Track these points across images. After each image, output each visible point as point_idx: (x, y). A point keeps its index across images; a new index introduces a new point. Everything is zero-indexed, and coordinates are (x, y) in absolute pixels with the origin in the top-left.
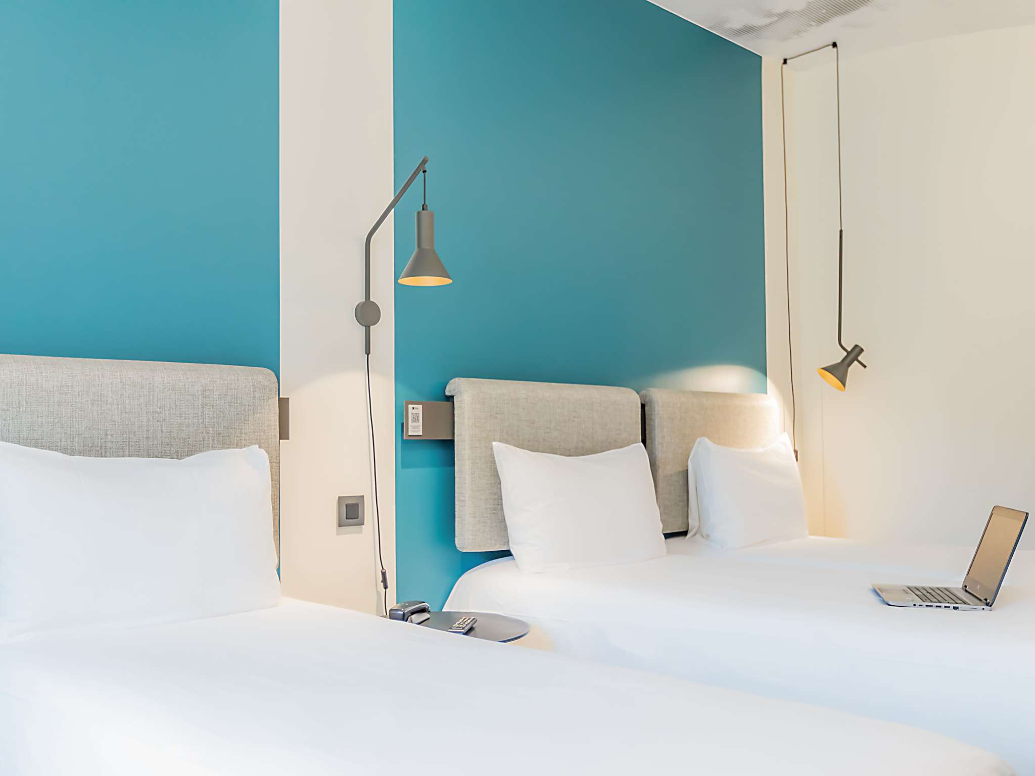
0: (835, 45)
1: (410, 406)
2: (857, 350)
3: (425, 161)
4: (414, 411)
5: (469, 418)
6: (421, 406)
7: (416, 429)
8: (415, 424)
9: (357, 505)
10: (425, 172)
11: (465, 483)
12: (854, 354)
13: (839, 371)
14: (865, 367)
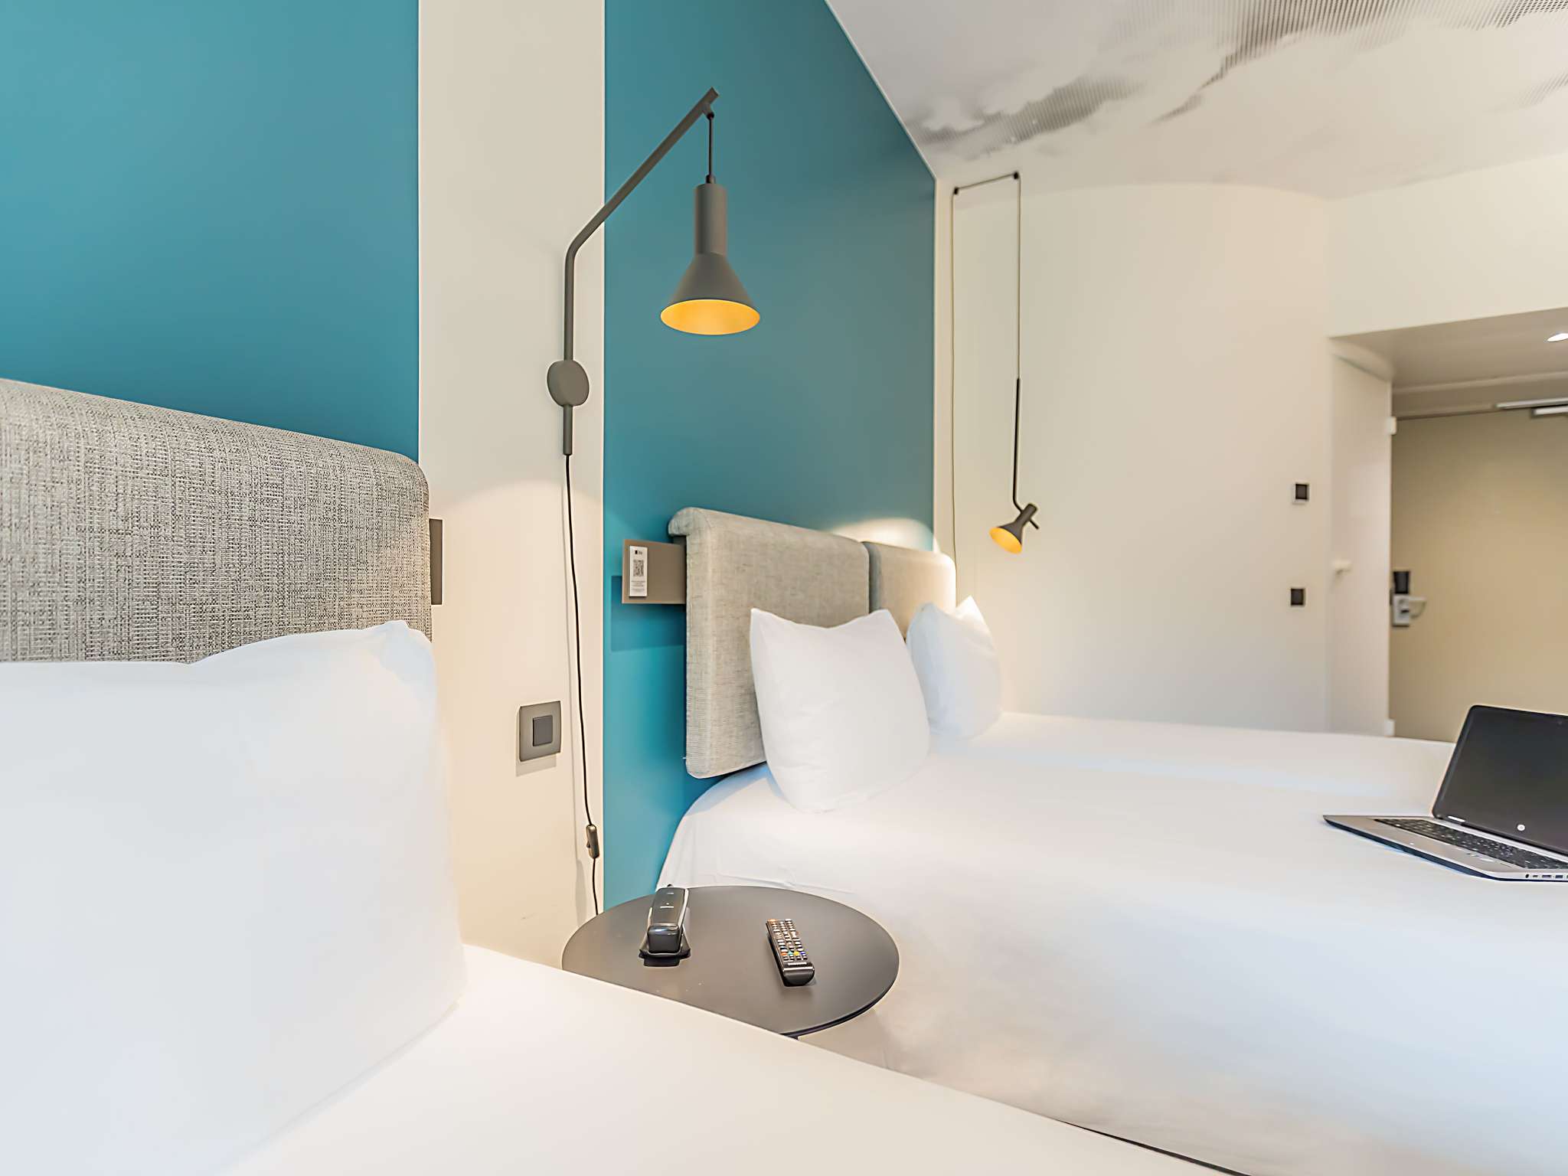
0: (1016, 176)
1: (633, 549)
2: (1032, 509)
3: (712, 95)
4: (638, 557)
5: (714, 571)
6: (646, 549)
7: (637, 587)
8: (638, 578)
9: (550, 718)
10: (710, 116)
11: (706, 673)
12: (1027, 513)
13: (1014, 528)
14: (1037, 527)
